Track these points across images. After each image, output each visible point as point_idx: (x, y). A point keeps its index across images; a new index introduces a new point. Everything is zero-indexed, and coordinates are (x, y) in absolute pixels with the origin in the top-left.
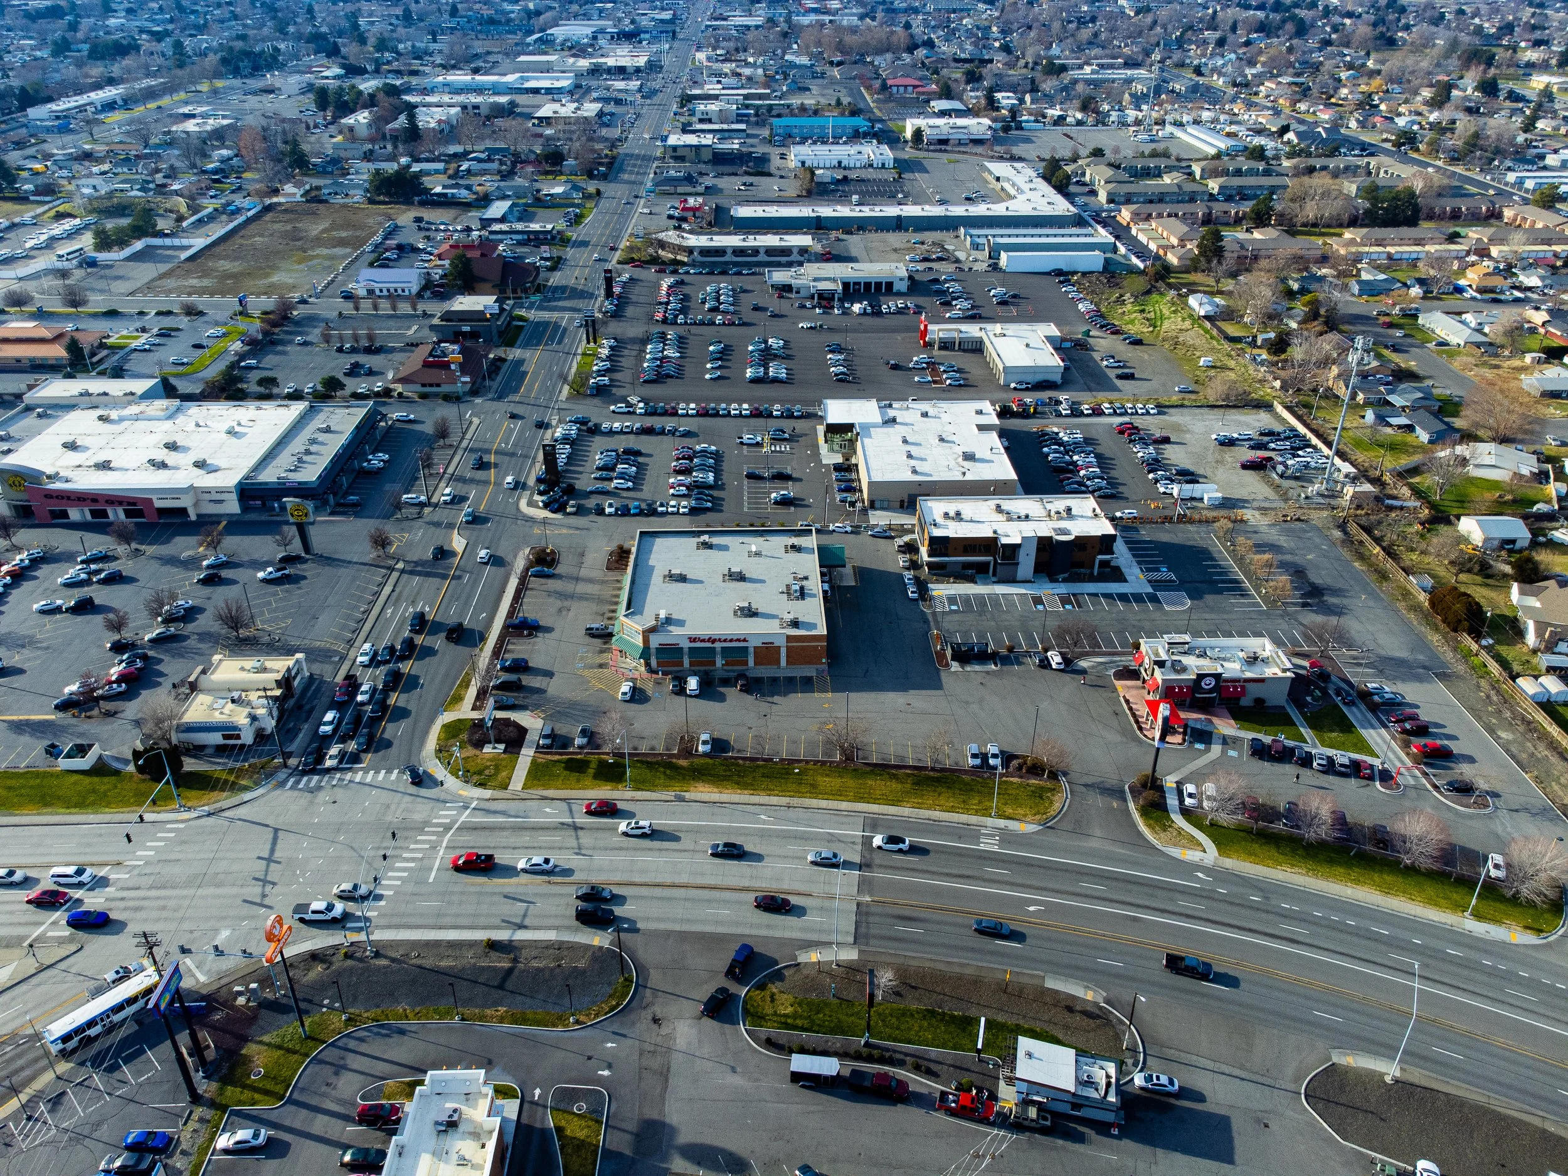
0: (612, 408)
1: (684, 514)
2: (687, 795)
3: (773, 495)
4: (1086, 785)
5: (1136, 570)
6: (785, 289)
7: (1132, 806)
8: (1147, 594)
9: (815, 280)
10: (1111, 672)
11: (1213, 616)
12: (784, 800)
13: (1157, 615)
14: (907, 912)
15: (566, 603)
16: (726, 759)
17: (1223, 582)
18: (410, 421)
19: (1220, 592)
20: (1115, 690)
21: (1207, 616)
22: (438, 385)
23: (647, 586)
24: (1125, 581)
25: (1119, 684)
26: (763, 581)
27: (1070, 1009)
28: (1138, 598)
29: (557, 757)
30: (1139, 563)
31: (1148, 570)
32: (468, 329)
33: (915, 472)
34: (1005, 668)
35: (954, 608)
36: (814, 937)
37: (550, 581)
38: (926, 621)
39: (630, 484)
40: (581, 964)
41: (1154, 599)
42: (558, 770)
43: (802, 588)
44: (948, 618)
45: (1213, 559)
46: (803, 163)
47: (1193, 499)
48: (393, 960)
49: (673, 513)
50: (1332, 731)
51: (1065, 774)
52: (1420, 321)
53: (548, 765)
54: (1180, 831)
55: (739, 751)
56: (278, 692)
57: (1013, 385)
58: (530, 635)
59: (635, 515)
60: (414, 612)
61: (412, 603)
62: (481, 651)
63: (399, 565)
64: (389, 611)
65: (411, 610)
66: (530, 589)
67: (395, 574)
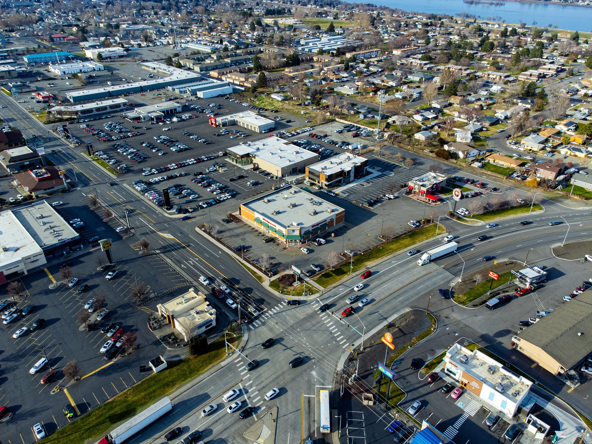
0: (144, 174)
1: (230, 198)
3: (249, 183)
5: (371, 170)
6: (137, 119)
7: (455, 220)
9: (149, 113)
10: (404, 194)
11: (403, 174)
12: (391, 256)
14: (454, 264)
15: (241, 237)
17: (392, 165)
18: (62, 205)
19: (394, 168)
20: (411, 198)
21: (400, 174)
22: (53, 188)
24: (374, 173)
25: (410, 196)
26: (302, 204)
27: (507, 264)
28: (381, 176)
29: (318, 276)
32: (28, 163)
33: (290, 161)
34: (382, 203)
36: (446, 280)
38: (346, 200)
39: (197, 196)
40: (412, 317)
41: (384, 175)
42: (325, 279)
43: (316, 202)
45: (381, 161)
46: (64, 73)
47: (355, 148)
48: (370, 347)
49: (226, 199)
51: (433, 220)
52: (335, 90)
54: (470, 221)
56: (208, 303)
57: (263, 132)
58: (247, 251)
59: (215, 204)
60: (193, 262)
61: (187, 260)
62: (240, 262)
63: (157, 251)
64: (183, 266)
65: (191, 262)
66: (221, 239)
67: (162, 255)
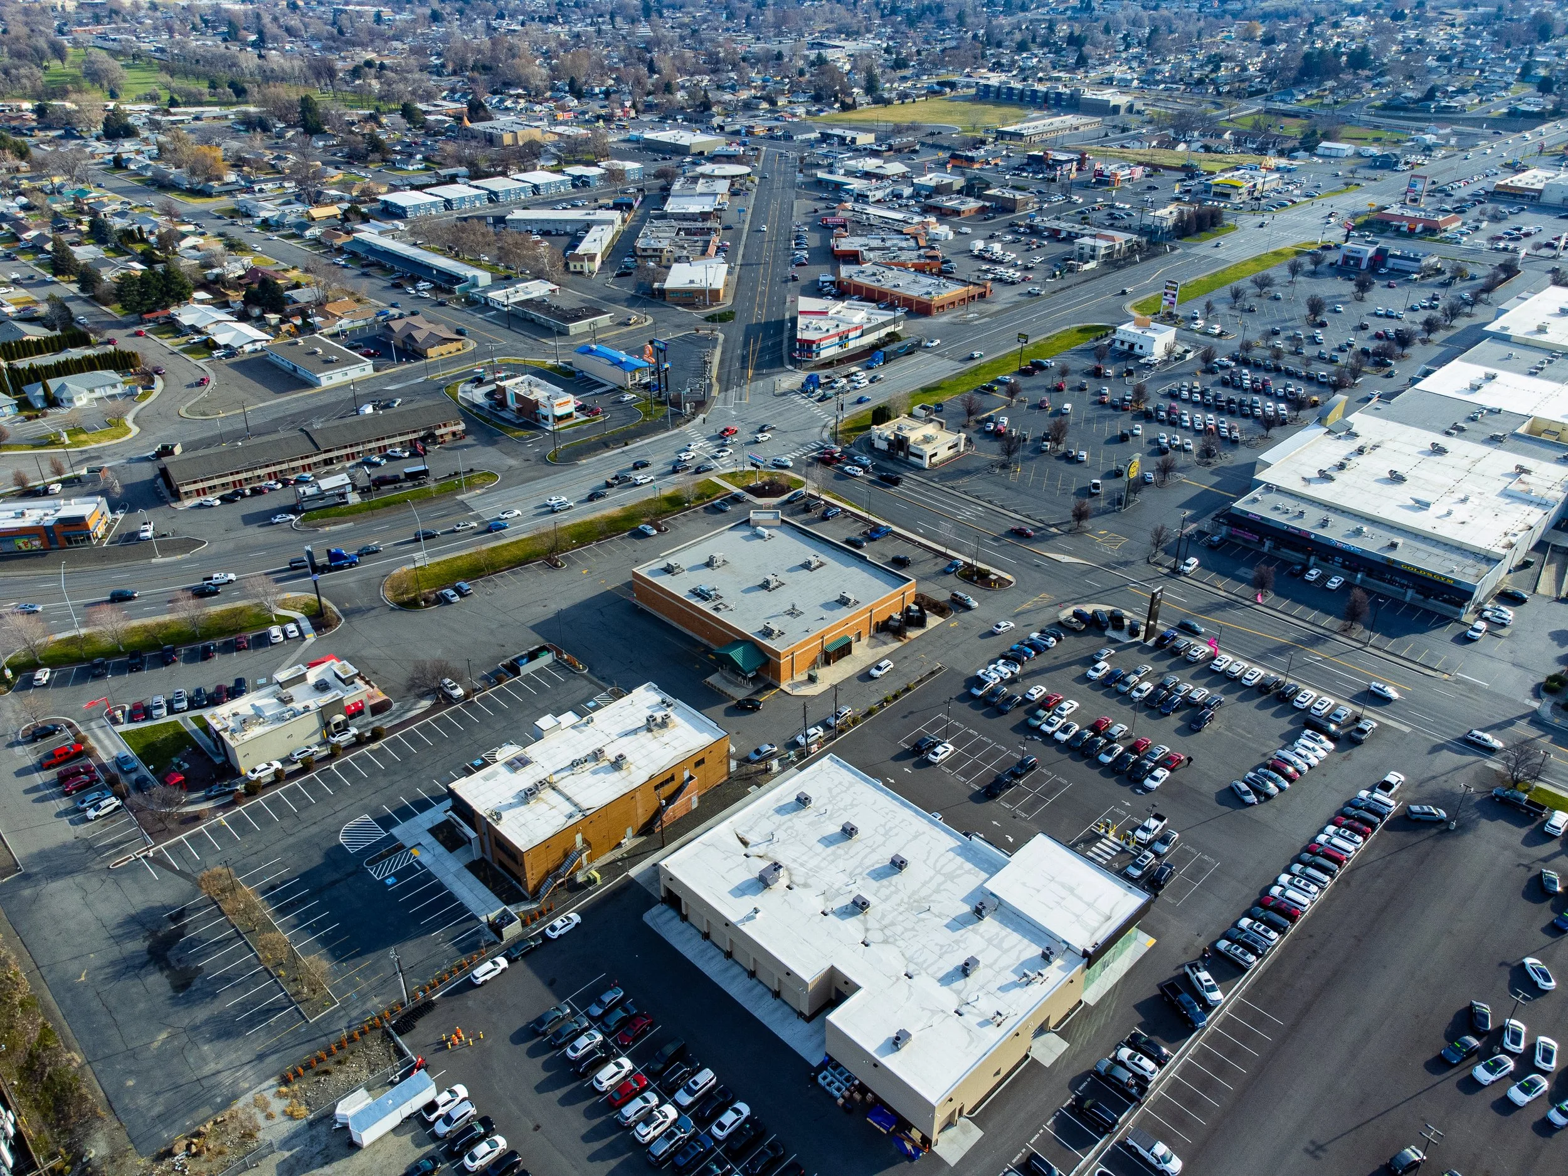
4: (373, 608)
5: (425, 858)
7: (335, 609)
8: (396, 824)
10: (395, 706)
11: (306, 833)
13: (374, 800)
16: (626, 531)
17: (302, 901)
19: (306, 877)
20: (384, 692)
21: (314, 829)
24: (431, 831)
25: (382, 697)
26: (746, 592)
28: (405, 814)
29: (718, 495)
30: (429, 876)
31: (410, 869)
34: (494, 668)
35: (591, 704)
38: (603, 679)
41: (386, 822)
43: (706, 598)
44: (586, 691)
45: (325, 941)
50: (166, 739)
51: (392, 609)
53: (715, 491)
54: (295, 608)
55: (624, 538)
60: (964, 513)
61: (979, 517)
63: (1054, 530)
64: (980, 509)
65: (968, 513)
67: (1039, 525)
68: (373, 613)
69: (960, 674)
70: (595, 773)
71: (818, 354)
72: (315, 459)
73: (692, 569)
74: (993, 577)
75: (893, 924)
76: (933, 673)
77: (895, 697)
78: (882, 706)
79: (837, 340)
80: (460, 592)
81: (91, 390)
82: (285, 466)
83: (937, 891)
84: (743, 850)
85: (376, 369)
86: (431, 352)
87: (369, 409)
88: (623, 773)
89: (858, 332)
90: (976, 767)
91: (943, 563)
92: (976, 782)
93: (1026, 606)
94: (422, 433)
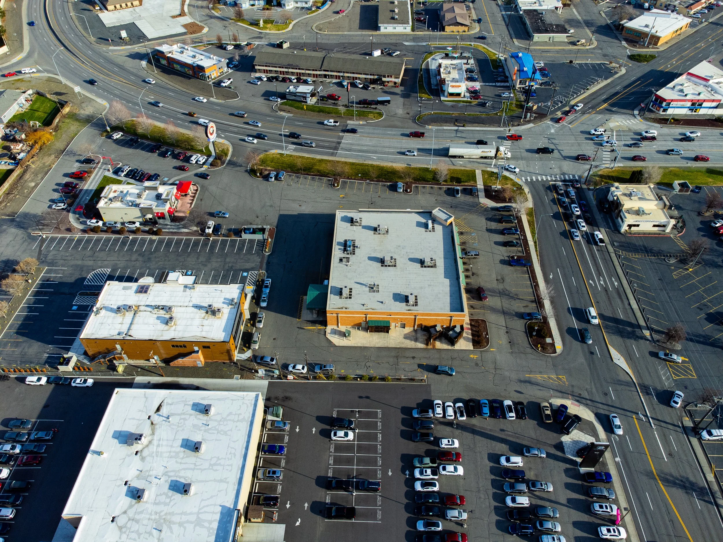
2: (406, 165)
4: (241, 166)
7: (229, 158)
8: (112, 281)
10: (184, 222)
11: (86, 263)
13: (121, 265)
15: (501, 287)
16: (390, 182)
17: (45, 294)
20: (191, 212)
21: (90, 263)
23: (445, 258)
25: (186, 214)
26: (370, 259)
29: (466, 184)
30: (86, 316)
31: (86, 307)
34: (240, 227)
35: (245, 274)
37: (522, 310)
38: (268, 263)
42: (463, 178)
43: (345, 250)
44: (253, 265)
45: (26, 318)
51: (246, 171)
53: (469, 181)
55: (385, 186)
60: (599, 280)
61: (606, 290)
62: (536, 246)
63: (647, 333)
64: (616, 284)
65: (602, 282)
66: (532, 302)
67: (642, 323)
68: (239, 168)
69: (429, 393)
70: (158, 318)
71: (665, 110)
72: (318, 73)
73: (365, 227)
74: (548, 340)
75: (137, 521)
76: (412, 380)
77: (370, 379)
78: (355, 379)
79: (689, 104)
80: (277, 178)
81: (297, 2)
82: (303, 71)
83: (181, 524)
84: (152, 413)
85: (413, 30)
86: (447, 29)
87: (377, 53)
88: (167, 327)
89: (714, 104)
90: (349, 461)
91: (532, 308)
92: (334, 470)
93: (539, 377)
94: (376, 77)
